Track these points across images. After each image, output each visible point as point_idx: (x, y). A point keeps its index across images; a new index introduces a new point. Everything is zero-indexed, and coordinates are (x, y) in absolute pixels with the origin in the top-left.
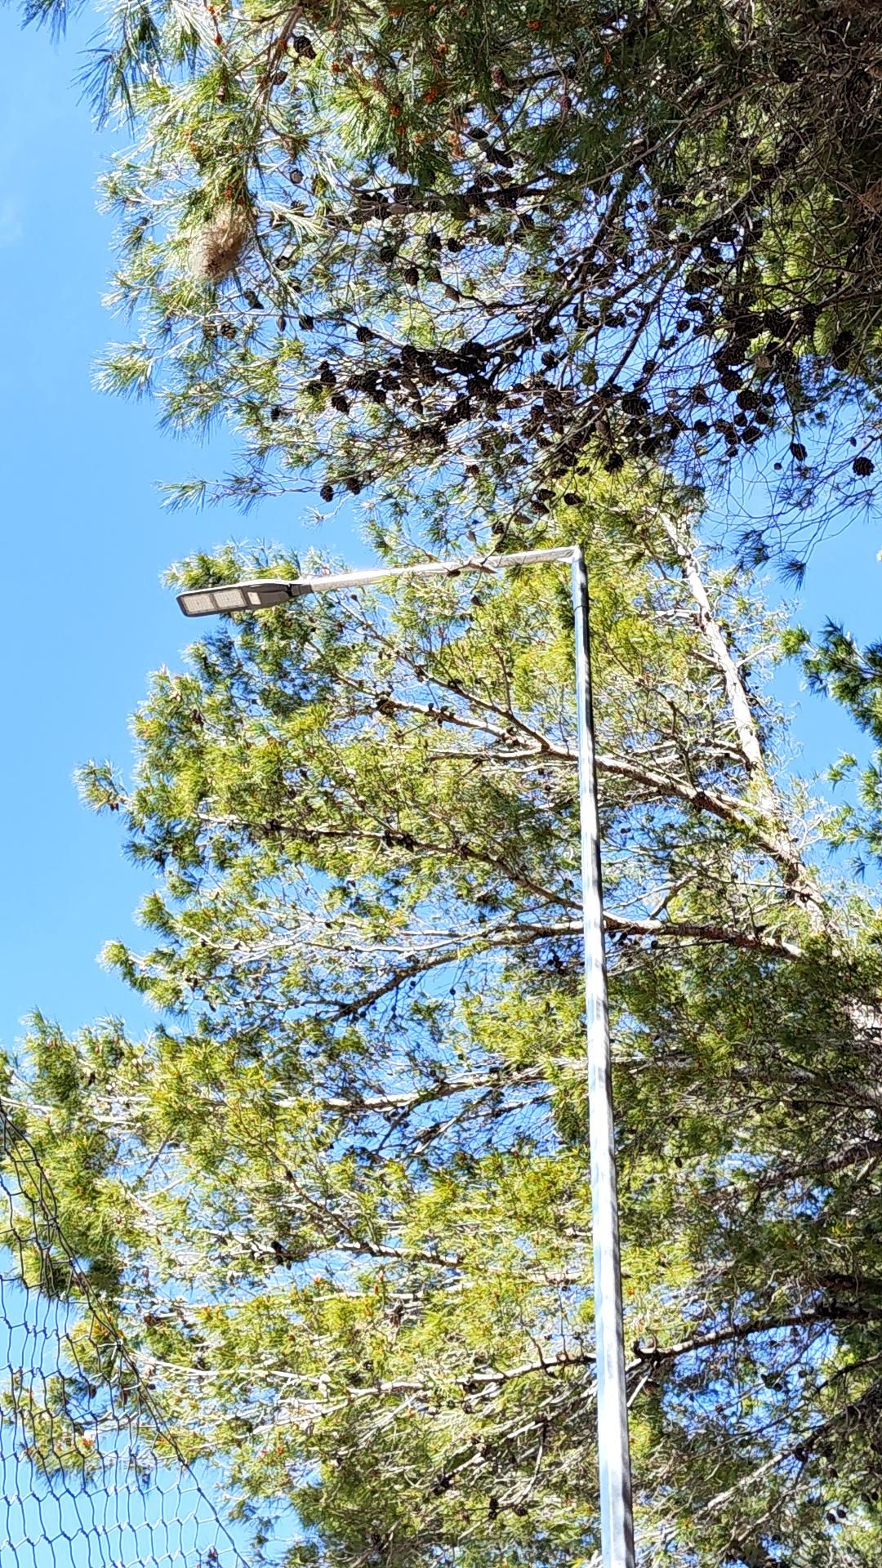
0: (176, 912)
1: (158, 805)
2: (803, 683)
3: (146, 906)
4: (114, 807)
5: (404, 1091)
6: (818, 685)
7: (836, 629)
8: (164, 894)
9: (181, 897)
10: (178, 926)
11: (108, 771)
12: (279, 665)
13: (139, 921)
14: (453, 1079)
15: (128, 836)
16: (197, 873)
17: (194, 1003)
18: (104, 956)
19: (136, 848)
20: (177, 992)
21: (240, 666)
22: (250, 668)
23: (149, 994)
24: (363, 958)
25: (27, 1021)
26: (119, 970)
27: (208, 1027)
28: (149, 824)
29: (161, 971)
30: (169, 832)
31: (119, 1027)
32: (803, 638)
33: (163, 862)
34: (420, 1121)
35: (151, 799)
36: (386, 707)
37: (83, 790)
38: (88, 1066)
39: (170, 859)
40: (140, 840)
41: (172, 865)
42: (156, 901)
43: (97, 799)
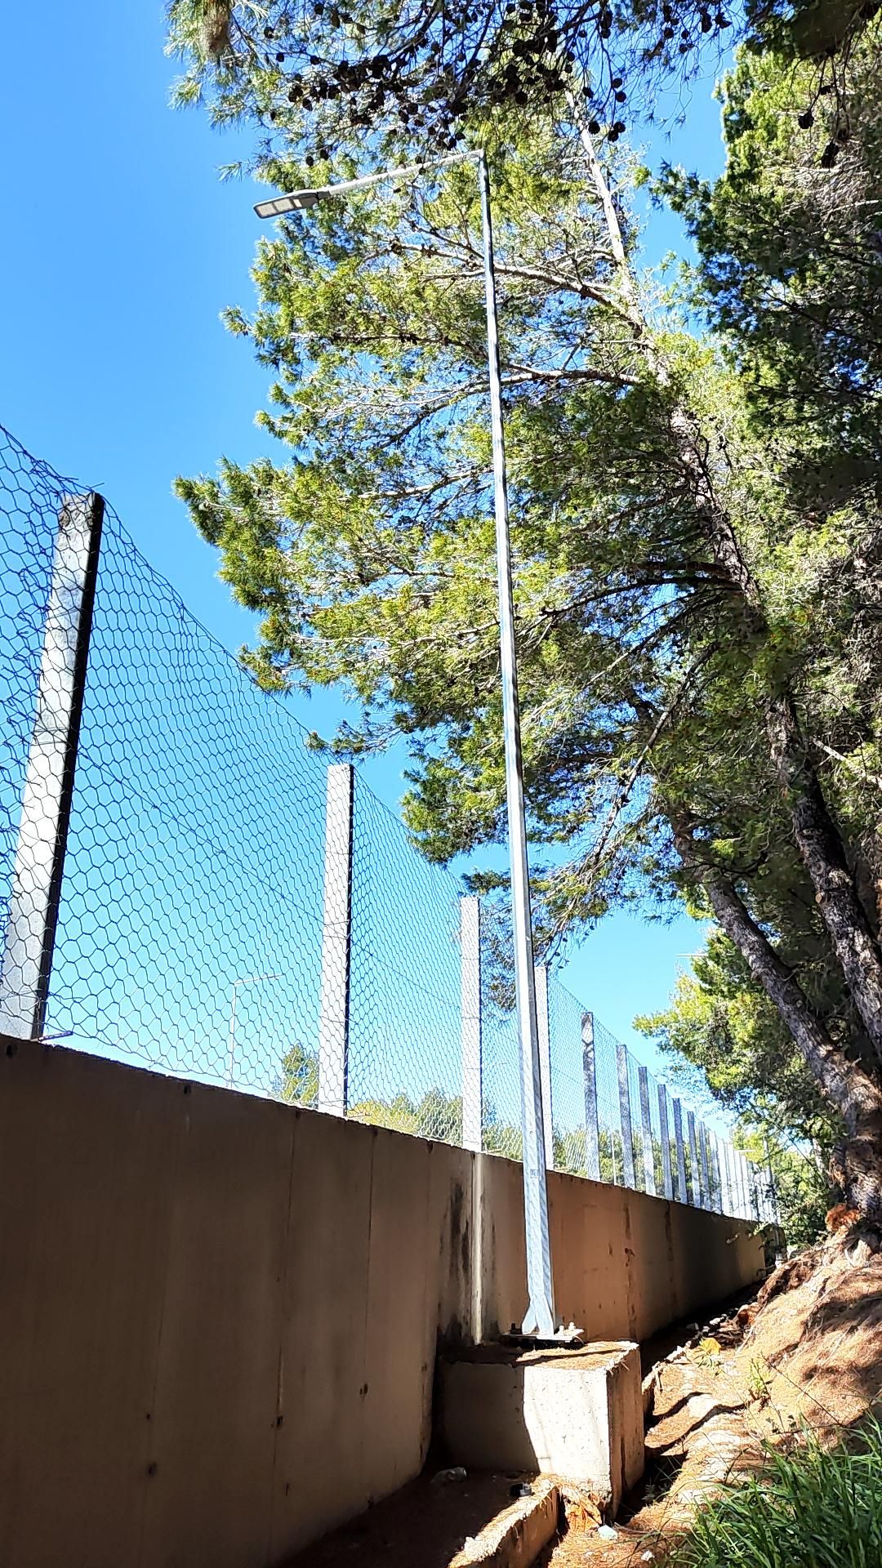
0: (290, 392)
1: (268, 330)
2: (649, 204)
3: (273, 392)
4: (246, 333)
5: (426, 483)
6: (657, 205)
7: (667, 166)
8: (282, 383)
9: (292, 384)
10: (292, 401)
11: (238, 312)
12: (330, 228)
13: (271, 400)
14: (452, 474)
15: (256, 351)
16: (299, 368)
17: (309, 440)
18: (257, 420)
19: (261, 357)
20: (300, 438)
21: (308, 231)
22: (313, 232)
23: (285, 440)
24: (397, 410)
25: (219, 463)
26: (266, 428)
27: (320, 455)
28: (267, 342)
29: (287, 426)
30: (278, 346)
31: (268, 463)
32: (647, 174)
33: (277, 364)
34: (437, 499)
35: (265, 327)
36: (397, 249)
37: (227, 324)
38: (256, 486)
39: (281, 362)
40: (263, 352)
41: (283, 366)
42: (278, 388)
43: (235, 329)
